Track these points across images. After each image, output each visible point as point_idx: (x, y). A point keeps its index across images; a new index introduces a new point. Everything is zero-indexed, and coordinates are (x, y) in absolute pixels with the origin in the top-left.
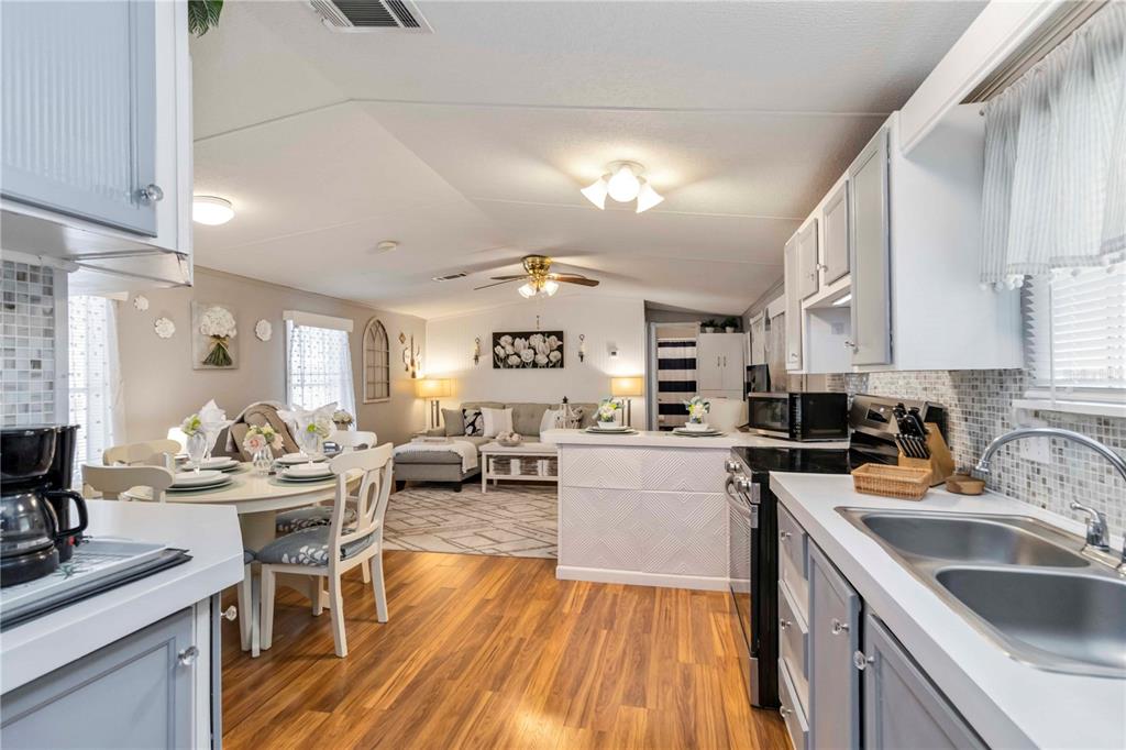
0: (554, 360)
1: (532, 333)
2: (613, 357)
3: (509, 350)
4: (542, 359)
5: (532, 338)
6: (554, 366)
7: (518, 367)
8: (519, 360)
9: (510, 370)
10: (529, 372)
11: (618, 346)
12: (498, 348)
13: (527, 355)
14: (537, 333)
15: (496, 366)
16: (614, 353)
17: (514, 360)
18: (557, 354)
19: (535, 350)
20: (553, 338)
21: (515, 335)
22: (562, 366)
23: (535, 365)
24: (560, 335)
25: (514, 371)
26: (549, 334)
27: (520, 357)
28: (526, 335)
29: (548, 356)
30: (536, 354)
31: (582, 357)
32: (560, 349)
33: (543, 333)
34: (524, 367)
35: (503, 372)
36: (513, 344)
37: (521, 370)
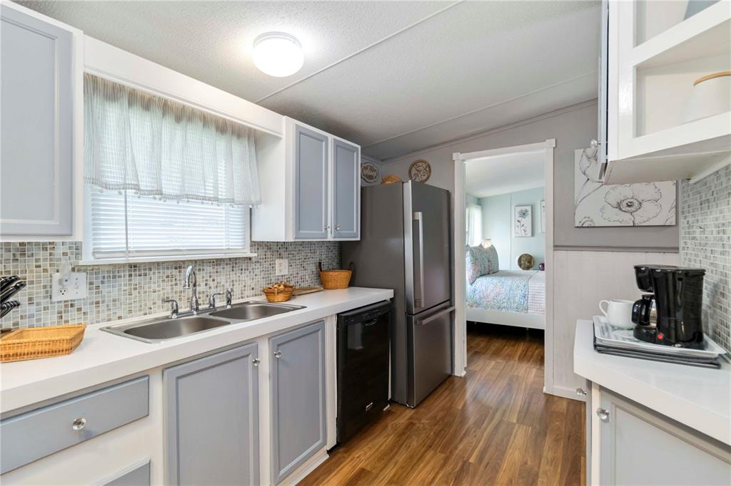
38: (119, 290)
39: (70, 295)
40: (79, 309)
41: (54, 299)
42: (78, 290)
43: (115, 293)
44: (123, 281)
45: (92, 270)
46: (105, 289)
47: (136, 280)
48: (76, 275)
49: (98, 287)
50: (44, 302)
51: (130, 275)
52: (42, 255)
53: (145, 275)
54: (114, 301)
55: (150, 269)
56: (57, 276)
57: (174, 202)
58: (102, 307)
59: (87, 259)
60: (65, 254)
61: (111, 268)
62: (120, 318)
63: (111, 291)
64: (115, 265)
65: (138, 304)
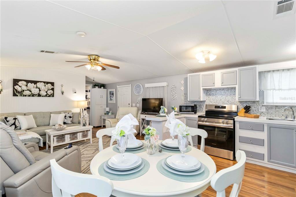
0: (49, 94)
1: (39, 82)
2: (75, 94)
3: (24, 88)
4: (43, 93)
5: (38, 84)
6: (50, 96)
7: (29, 96)
8: (30, 93)
9: (24, 97)
10: (36, 98)
11: (76, 90)
12: (17, 87)
13: (35, 91)
14: (41, 82)
15: (15, 95)
16: (75, 92)
17: (28, 93)
18: (51, 91)
19: (39, 89)
20: (49, 85)
21: (28, 82)
22: (53, 96)
23: (39, 95)
24: (53, 84)
25: (27, 98)
26: (48, 83)
27: (31, 91)
28: (35, 82)
29: (46, 92)
30: (40, 90)
31: (63, 93)
32: (53, 89)
33: (44, 82)
34: (33, 96)
35: (19, 98)
36: (27, 86)
37: (31, 98)
38: (273, 111)
39: (262, 111)
40: (264, 114)
41: (259, 111)
42: (264, 110)
43: (272, 112)
44: (274, 109)
45: (267, 107)
46: (269, 110)
47: (277, 109)
48: (263, 107)
49: (268, 110)
50: (258, 111)
51: (276, 108)
52: (257, 103)
53: (280, 108)
54: (272, 113)
55: (281, 107)
56: (260, 107)
57: (287, 91)
58: (269, 114)
59: (265, 104)
60: (261, 103)
61: (271, 106)
62: (273, 117)
63: (271, 111)
64: (272, 106)
65: (278, 115)
